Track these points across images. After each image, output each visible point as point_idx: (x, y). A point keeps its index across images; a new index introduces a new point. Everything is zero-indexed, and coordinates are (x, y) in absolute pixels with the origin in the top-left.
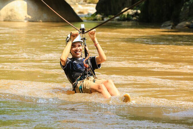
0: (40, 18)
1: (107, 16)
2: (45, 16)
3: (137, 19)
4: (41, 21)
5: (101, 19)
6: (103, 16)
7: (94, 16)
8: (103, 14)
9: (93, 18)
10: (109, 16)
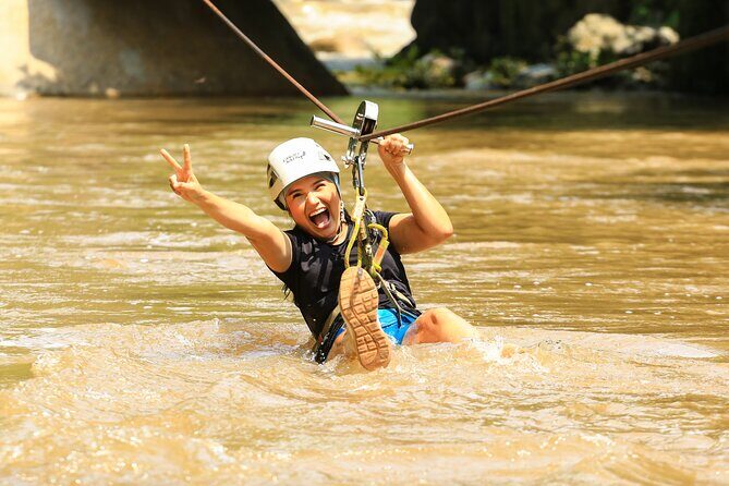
0: (103, 76)
1: (480, 61)
2: (133, 65)
3: (657, 77)
4: (111, 92)
5: (451, 80)
6: (459, 63)
7: (411, 64)
8: (461, 52)
9: (400, 74)
10: (496, 62)
